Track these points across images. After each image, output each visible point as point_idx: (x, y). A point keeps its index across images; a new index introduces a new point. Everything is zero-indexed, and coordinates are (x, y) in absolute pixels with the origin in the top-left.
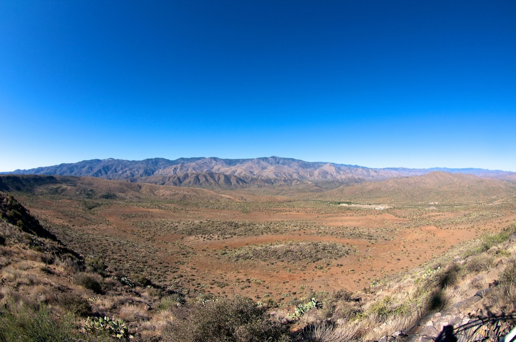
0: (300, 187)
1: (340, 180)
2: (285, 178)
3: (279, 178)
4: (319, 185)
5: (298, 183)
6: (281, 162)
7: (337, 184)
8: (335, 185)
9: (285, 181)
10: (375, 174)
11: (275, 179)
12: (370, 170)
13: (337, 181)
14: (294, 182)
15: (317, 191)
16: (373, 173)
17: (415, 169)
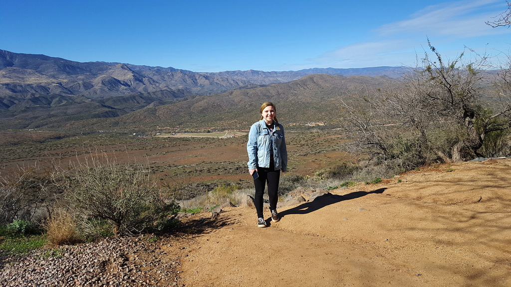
0: (71, 110)
1: (145, 94)
2: (33, 94)
3: (19, 95)
4: (107, 104)
5: (64, 102)
6: (16, 61)
7: (142, 102)
8: (138, 103)
9: (35, 100)
10: (207, 82)
11: (11, 97)
12: (196, 75)
13: (141, 96)
14: (54, 101)
15: (106, 115)
16: (202, 81)
17: (276, 73)
